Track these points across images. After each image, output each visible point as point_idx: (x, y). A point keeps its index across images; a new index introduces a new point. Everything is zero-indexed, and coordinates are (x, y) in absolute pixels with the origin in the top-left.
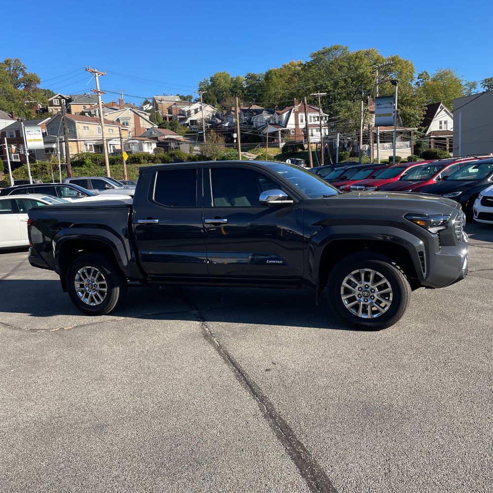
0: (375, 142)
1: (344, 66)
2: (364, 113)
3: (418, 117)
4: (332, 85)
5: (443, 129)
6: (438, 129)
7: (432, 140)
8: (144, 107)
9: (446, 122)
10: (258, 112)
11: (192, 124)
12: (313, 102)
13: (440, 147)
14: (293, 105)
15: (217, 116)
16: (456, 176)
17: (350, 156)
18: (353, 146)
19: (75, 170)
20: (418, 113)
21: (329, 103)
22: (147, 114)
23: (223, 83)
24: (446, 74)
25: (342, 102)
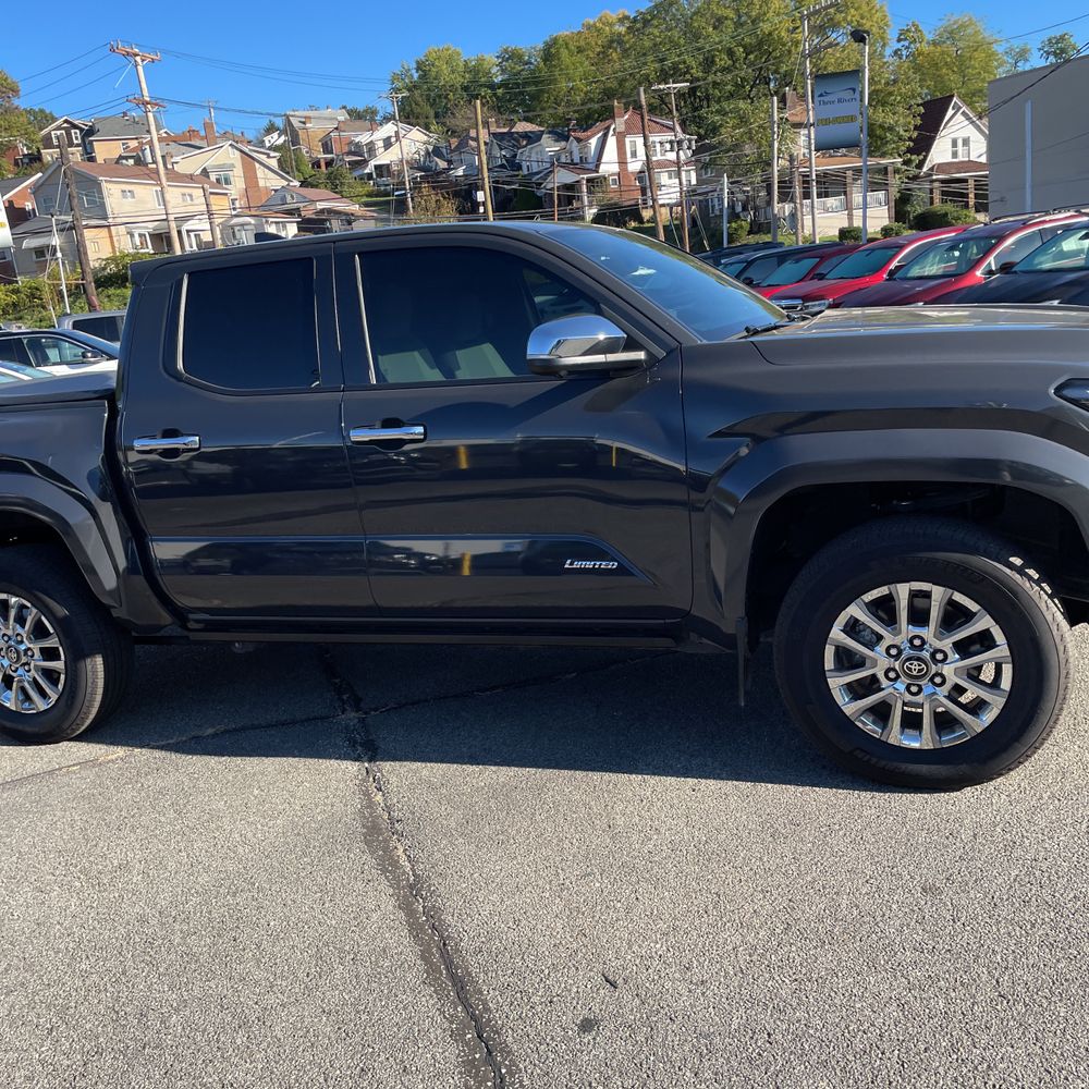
0: (807, 195)
1: (726, 18)
2: (778, 128)
3: (902, 132)
4: (700, 64)
5: (961, 158)
6: (948, 158)
7: (936, 184)
8: (266, 139)
9: (966, 142)
10: (532, 138)
11: (380, 175)
12: (659, 107)
13: (955, 201)
14: (612, 117)
15: (437, 152)
16: (1036, 261)
17: (750, 233)
18: (756, 209)
19: (109, 296)
20: (903, 122)
21: (695, 109)
22: (272, 154)
23: (447, 76)
24: (963, 26)
25: (725, 104)
